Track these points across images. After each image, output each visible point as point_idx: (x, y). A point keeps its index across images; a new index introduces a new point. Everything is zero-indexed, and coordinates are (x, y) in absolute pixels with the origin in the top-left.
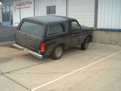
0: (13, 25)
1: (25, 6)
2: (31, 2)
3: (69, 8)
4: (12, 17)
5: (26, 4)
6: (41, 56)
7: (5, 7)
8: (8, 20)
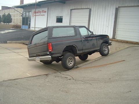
0: (30, 29)
1: (41, 14)
2: (46, 11)
3: (72, 19)
4: (30, 22)
5: (42, 12)
6: (50, 56)
7: (25, 13)
8: (27, 24)
